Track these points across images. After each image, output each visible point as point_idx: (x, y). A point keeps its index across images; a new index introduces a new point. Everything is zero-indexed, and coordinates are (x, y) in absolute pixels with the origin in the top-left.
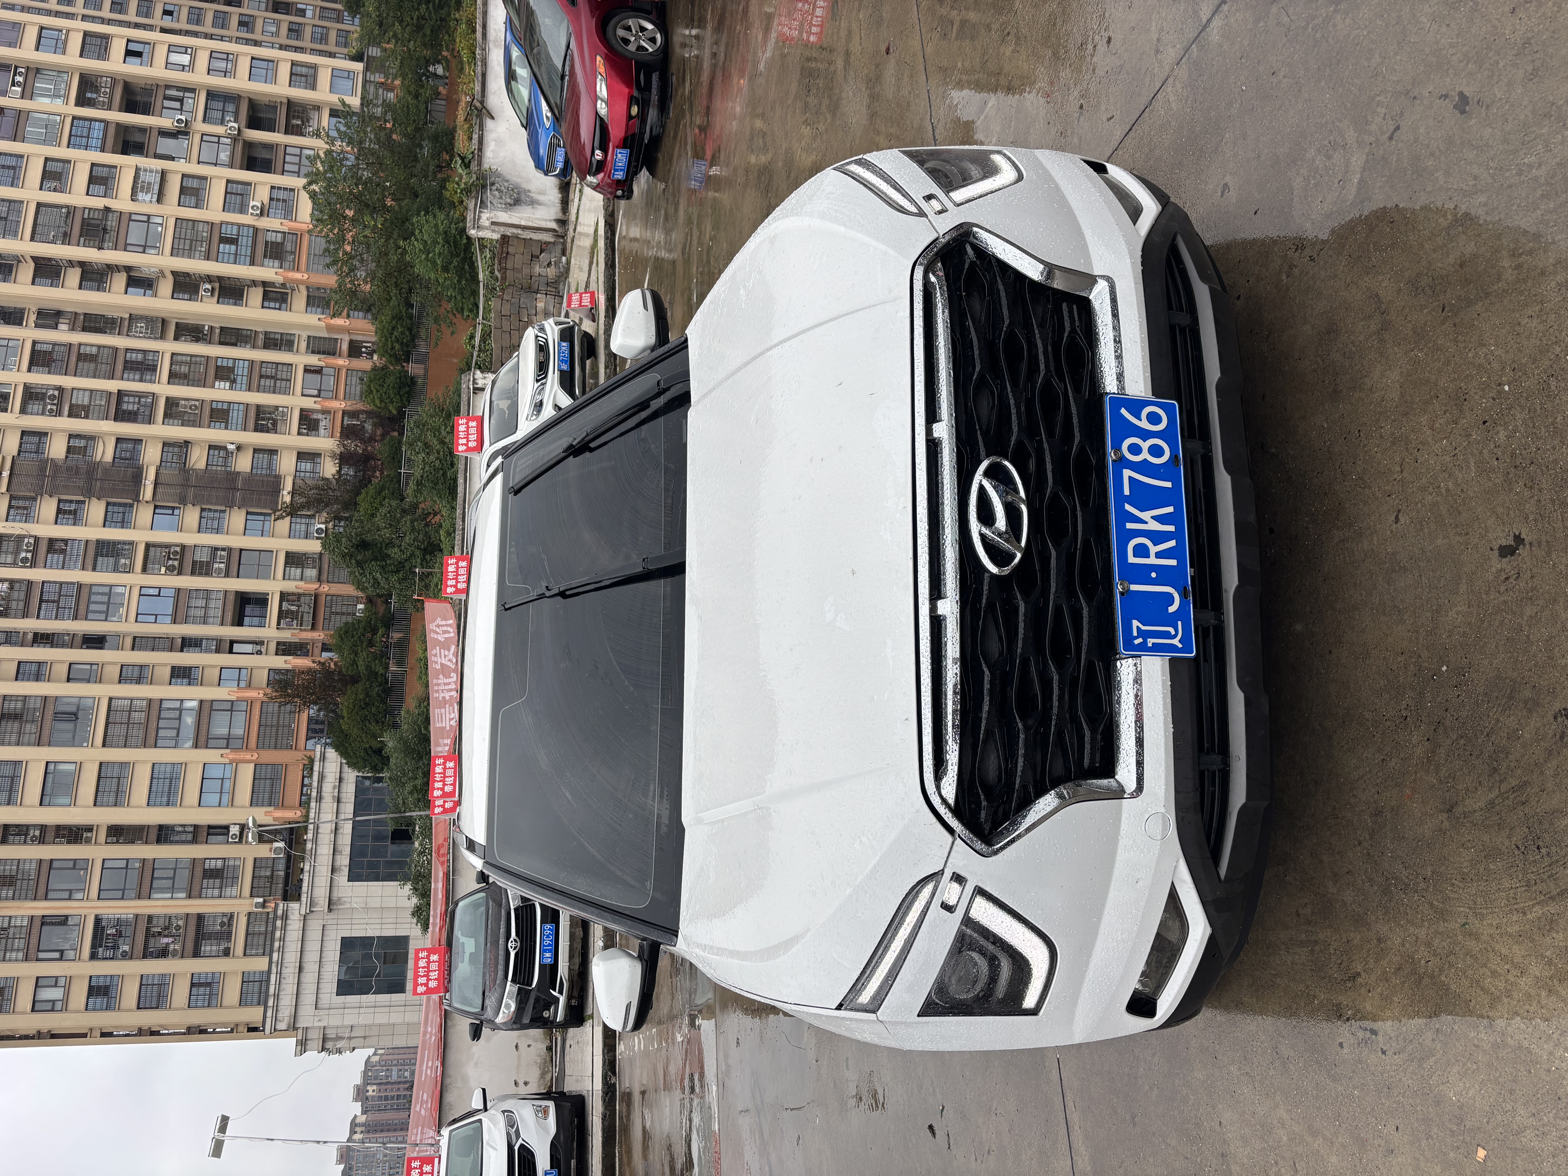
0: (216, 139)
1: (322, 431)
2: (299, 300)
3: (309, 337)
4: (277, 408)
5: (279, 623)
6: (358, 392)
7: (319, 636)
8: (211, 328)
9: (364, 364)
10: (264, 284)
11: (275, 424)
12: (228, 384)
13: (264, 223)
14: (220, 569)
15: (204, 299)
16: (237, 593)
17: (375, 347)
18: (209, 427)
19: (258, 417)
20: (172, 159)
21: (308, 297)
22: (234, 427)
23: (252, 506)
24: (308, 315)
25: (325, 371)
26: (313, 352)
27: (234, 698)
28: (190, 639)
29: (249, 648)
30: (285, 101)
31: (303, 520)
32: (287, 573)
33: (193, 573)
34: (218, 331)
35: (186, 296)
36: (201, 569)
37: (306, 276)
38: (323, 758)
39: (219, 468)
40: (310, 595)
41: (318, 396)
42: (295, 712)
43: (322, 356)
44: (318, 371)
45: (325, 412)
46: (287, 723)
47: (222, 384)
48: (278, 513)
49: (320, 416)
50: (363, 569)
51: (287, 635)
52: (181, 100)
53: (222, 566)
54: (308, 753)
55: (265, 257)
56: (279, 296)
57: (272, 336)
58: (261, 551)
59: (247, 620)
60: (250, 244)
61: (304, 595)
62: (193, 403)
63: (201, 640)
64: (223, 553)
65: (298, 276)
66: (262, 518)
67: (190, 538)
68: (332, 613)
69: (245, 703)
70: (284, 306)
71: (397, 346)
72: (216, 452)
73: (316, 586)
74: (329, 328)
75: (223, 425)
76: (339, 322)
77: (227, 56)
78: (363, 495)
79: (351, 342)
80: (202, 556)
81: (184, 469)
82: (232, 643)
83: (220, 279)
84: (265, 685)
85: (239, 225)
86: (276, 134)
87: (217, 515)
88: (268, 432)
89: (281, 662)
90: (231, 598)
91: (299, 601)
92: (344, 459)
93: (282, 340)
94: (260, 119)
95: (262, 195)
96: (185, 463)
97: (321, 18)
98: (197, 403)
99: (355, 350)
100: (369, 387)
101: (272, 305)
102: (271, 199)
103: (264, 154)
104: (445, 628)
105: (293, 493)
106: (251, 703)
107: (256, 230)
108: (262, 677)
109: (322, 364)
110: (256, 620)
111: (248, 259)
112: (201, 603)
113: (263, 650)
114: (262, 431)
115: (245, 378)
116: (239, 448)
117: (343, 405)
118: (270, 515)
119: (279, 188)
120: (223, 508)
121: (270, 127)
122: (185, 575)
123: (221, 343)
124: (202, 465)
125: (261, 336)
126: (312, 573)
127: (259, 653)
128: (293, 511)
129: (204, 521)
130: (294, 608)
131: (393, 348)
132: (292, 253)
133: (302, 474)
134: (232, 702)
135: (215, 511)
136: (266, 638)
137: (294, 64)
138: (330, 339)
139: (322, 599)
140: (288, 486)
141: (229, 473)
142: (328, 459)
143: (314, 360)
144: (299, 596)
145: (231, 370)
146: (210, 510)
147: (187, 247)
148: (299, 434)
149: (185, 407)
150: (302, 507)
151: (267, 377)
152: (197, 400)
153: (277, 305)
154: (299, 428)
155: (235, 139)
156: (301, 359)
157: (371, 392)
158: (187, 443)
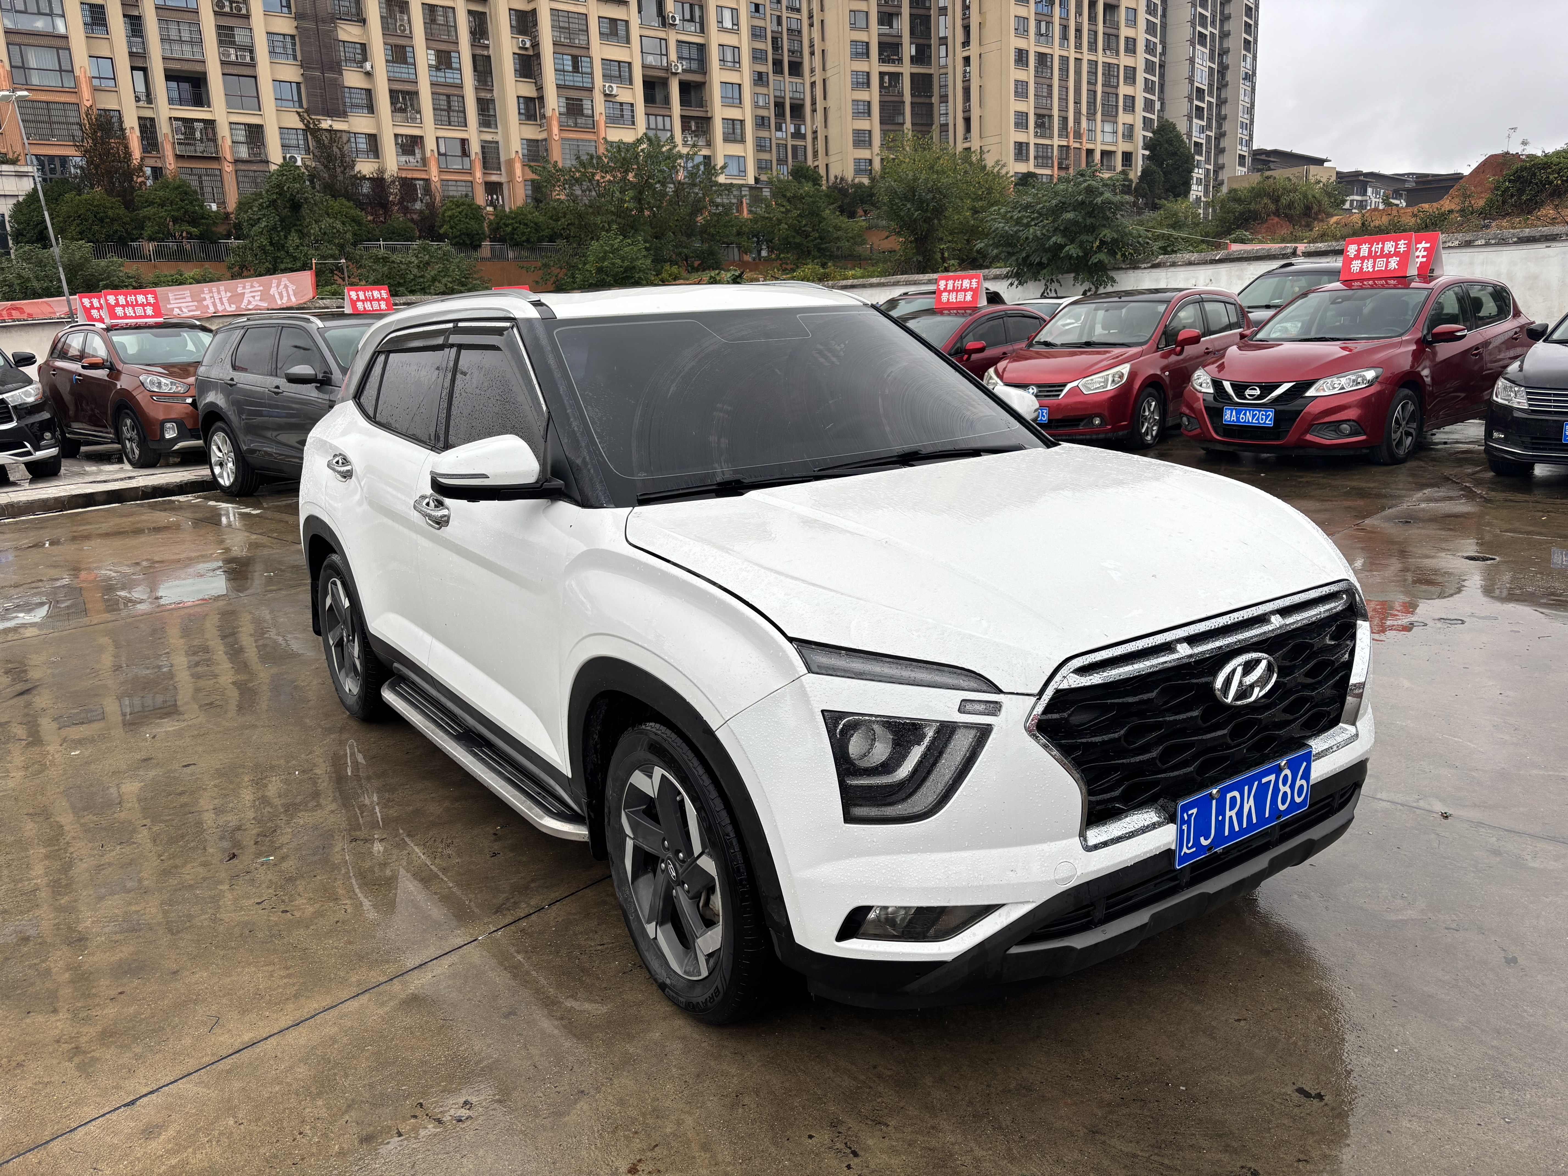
0: (664, 52)
1: (403, 159)
2: (532, 132)
3: (497, 142)
4: (419, 112)
5: (176, 119)
6: (451, 193)
7: (170, 164)
8: (487, 47)
9: (481, 198)
10: (541, 98)
11: (403, 110)
12: (434, 63)
13: (599, 98)
14: (229, 55)
15: (515, 41)
16: (205, 73)
17: (499, 208)
18: (385, 44)
19: (405, 93)
20: (640, 12)
21: (537, 141)
22: (390, 69)
23: (307, 88)
24: (519, 142)
25: (466, 160)
26: (483, 147)
27: (77, 72)
28: (140, 25)
29: (141, 88)
30: (709, 115)
31: (301, 142)
32: (238, 126)
33: (219, 27)
34: (486, 53)
35: (514, 23)
36: (225, 36)
37: (557, 138)
38: (20, 175)
39: (342, 54)
40: (217, 152)
41: (439, 154)
42: (74, 140)
43: (480, 156)
44: (465, 153)
45: (424, 161)
46: (56, 132)
47: (433, 57)
48: (305, 115)
49: (418, 156)
50: (268, 207)
51: (164, 129)
52: (692, 20)
53: (233, 58)
54: (22, 158)
55: (567, 99)
56: (532, 112)
57: (491, 106)
58: (258, 98)
59: (174, 85)
60: (577, 84)
61: (216, 146)
62: (407, 28)
63: (142, 37)
64: (248, 59)
65: (555, 130)
66: (296, 98)
67: (259, 23)
68: (200, 176)
69: (73, 85)
70: (523, 117)
71: (509, 229)
72: (359, 51)
73: (229, 157)
74: (510, 163)
75: (390, 58)
76: (518, 171)
77: (737, 62)
78: (346, 203)
79: (500, 184)
80: (240, 36)
81: (334, 18)
82: (144, 70)
83: (538, 56)
84: (102, 106)
85: (592, 74)
86: (679, 107)
87: (290, 51)
88: (392, 103)
89: (131, 122)
90: (198, 68)
91: (208, 140)
92: (378, 182)
93: (489, 116)
94: (689, 93)
95: (624, 95)
96: (341, 19)
97: (778, 145)
98: (407, 32)
99: (493, 188)
100: (463, 204)
101: (522, 106)
102: (621, 104)
103: (659, 97)
104: (285, 294)
105: (330, 131)
106: (75, 91)
107: (591, 90)
108: (109, 103)
109: (473, 156)
110: (175, 95)
111: (562, 83)
112: (186, 36)
113: (141, 104)
114: (391, 97)
115: (443, 80)
116: (368, 74)
117: (435, 179)
118: (301, 106)
119: (632, 111)
120: (299, 58)
121: (684, 102)
122: (216, 20)
123: (474, 56)
124: (342, 36)
125: (489, 96)
126: (243, 152)
127: (138, 99)
128: (311, 130)
129: (281, 38)
130: (198, 135)
131: (506, 225)
132: (576, 125)
133: (353, 140)
134: (72, 71)
135: (294, 50)
136: (157, 106)
137: (742, 122)
138: (499, 163)
139: (215, 166)
140: (338, 125)
141: (339, 64)
142: (376, 166)
143: (475, 148)
144: (215, 140)
145: (449, 66)
146: (294, 44)
147: (562, 24)
148: (396, 136)
149: (402, 20)
150: (318, 141)
151: (449, 102)
152: (411, 32)
153: (522, 111)
154: (402, 135)
155: (667, 69)
156: (474, 135)
157: (458, 207)
158: (364, 21)
